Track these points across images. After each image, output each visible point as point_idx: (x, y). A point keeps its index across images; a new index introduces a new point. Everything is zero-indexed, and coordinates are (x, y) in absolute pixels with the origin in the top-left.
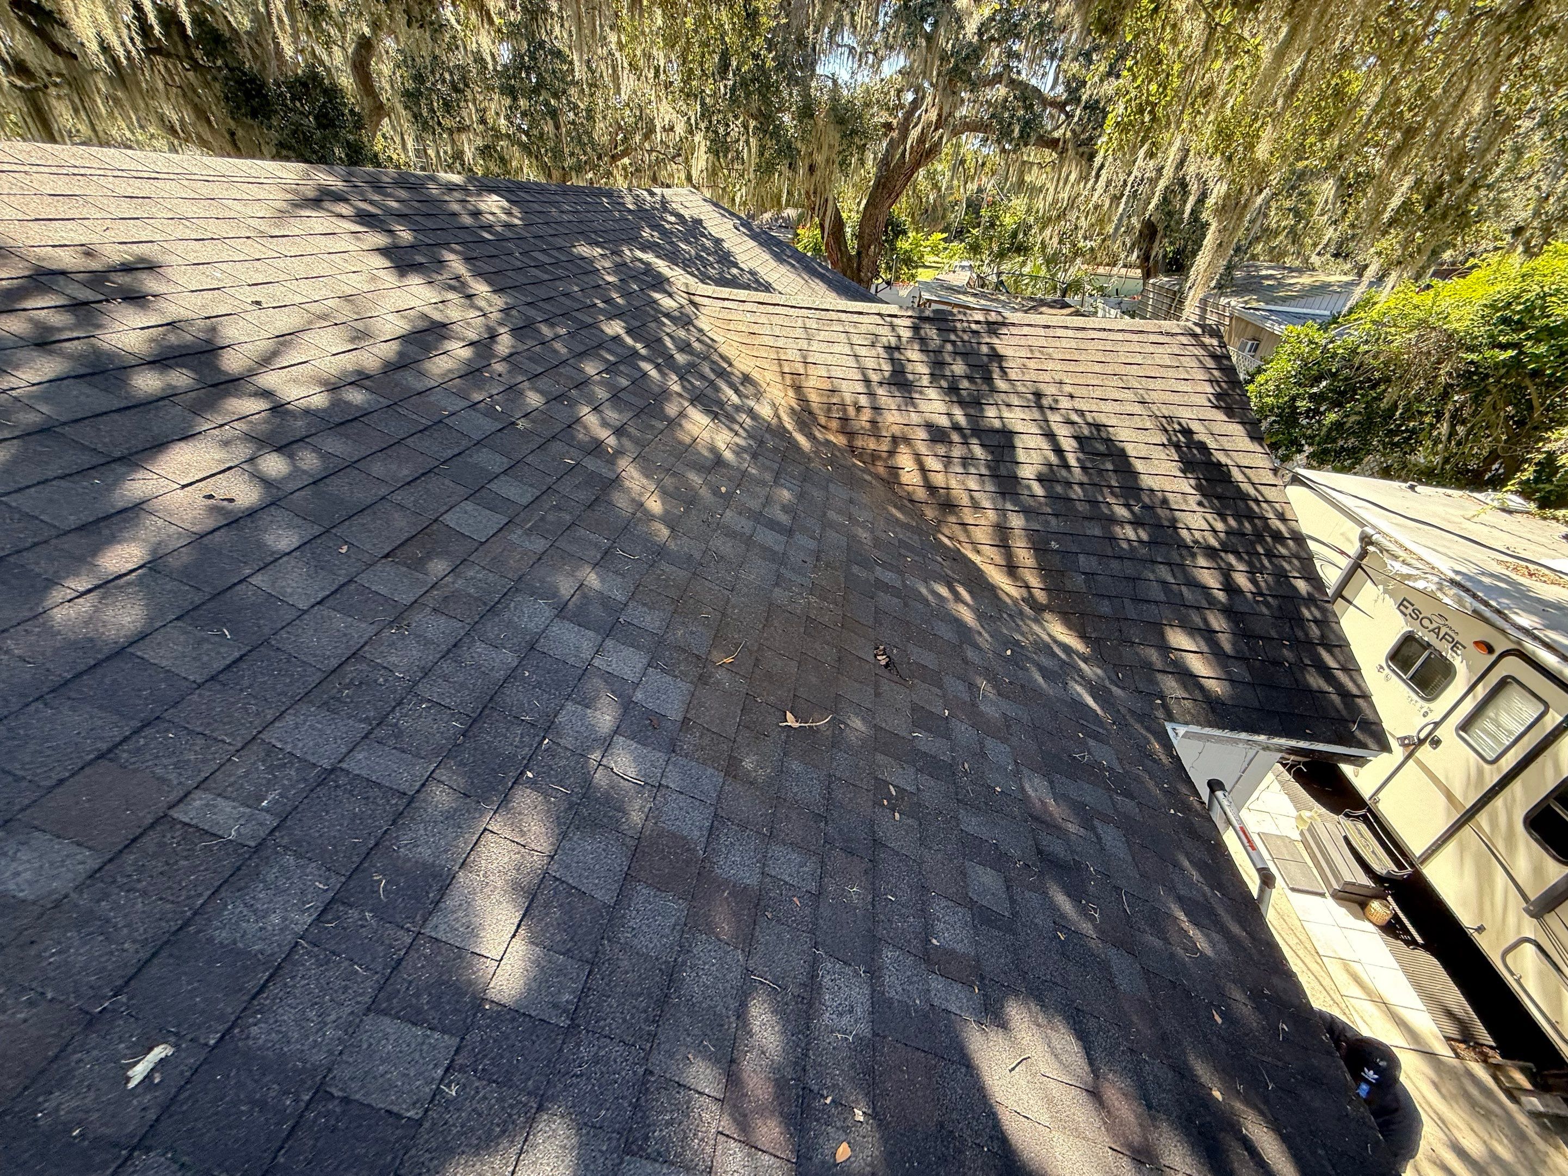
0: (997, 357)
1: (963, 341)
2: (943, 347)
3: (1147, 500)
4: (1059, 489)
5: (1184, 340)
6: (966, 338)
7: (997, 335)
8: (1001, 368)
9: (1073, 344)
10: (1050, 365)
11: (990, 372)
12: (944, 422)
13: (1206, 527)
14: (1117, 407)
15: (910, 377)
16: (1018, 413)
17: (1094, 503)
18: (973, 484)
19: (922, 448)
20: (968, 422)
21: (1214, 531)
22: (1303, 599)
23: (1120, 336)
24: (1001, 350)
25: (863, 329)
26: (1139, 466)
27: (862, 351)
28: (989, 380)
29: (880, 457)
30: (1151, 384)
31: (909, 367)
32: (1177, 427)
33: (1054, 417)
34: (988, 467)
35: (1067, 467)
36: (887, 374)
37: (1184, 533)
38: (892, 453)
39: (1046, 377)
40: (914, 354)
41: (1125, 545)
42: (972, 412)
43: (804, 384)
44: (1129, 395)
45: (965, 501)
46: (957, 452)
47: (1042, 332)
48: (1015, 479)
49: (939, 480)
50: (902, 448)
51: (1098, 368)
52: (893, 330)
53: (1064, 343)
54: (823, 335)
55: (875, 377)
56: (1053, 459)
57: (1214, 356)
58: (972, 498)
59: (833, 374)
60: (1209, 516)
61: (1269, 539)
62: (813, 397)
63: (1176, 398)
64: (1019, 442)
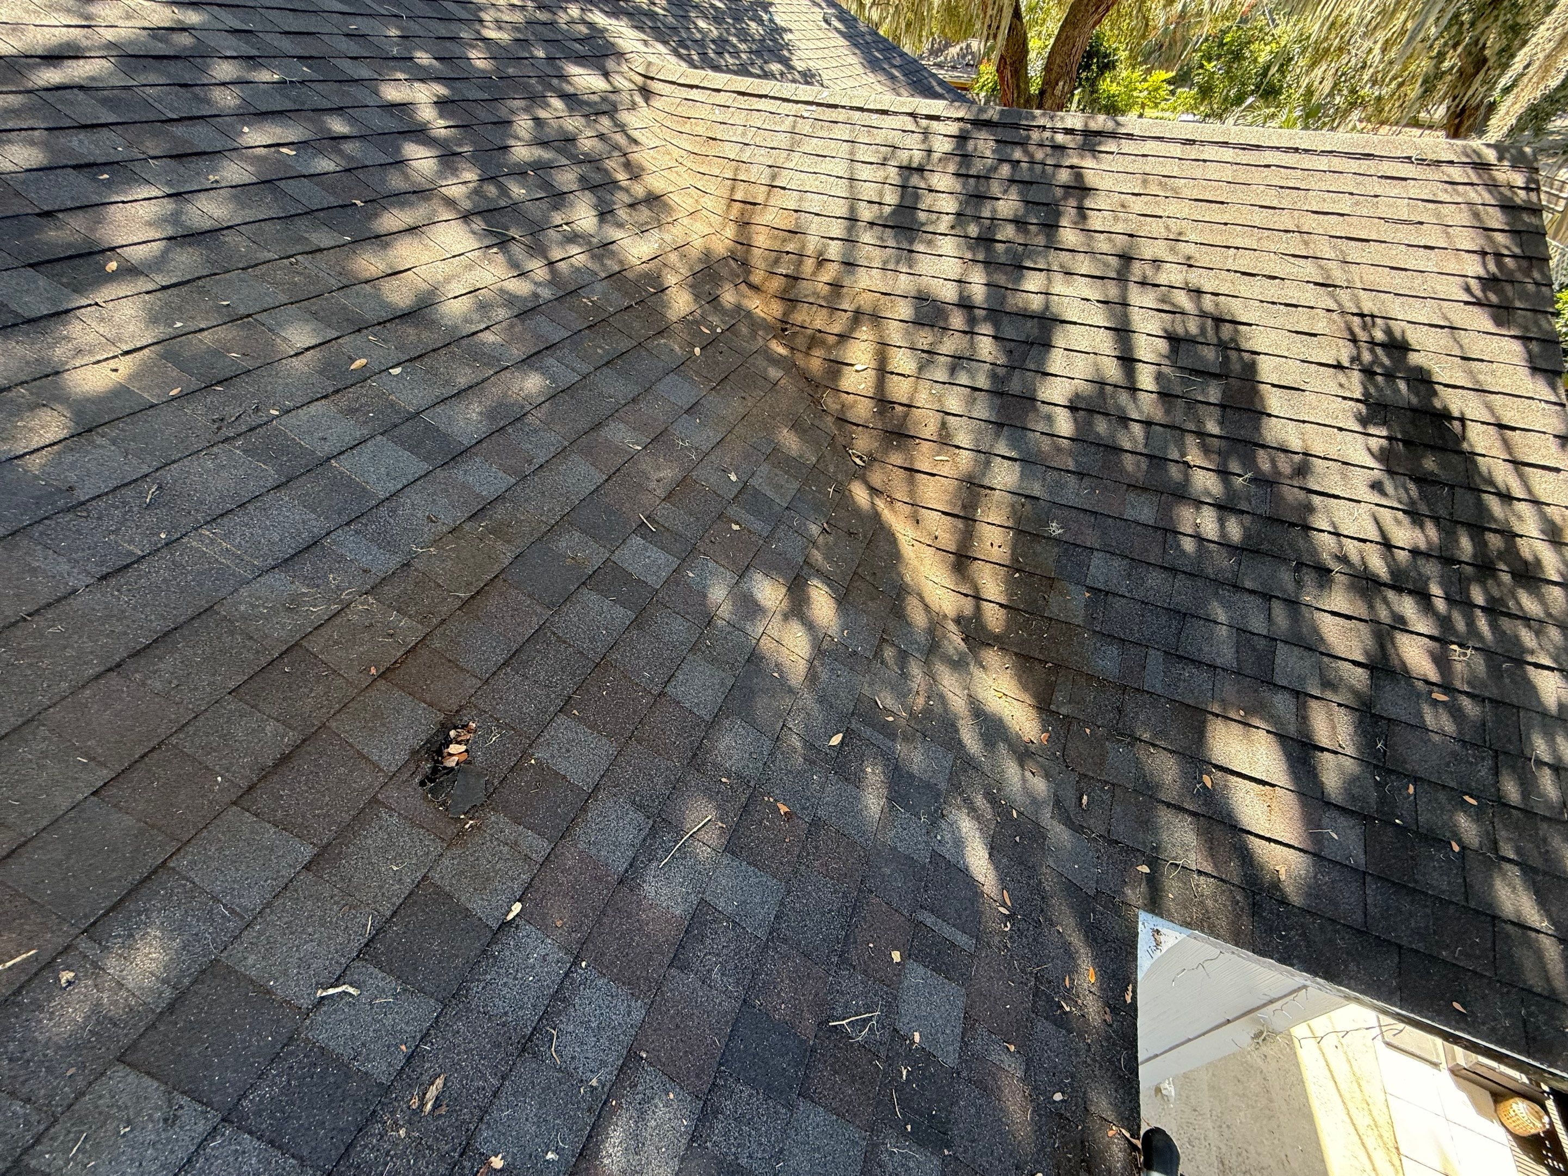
0: (1080, 189)
1: (1032, 162)
2: (994, 169)
3: (1265, 466)
4: (1101, 426)
5: (1456, 173)
6: (1039, 155)
7: (1094, 152)
8: (1081, 209)
9: (1228, 173)
10: (1173, 208)
11: (1059, 214)
12: (949, 293)
13: (1373, 534)
14: (1272, 291)
15: (922, 216)
16: (1084, 288)
17: (1157, 460)
18: (954, 402)
19: (895, 333)
20: (988, 297)
21: (1387, 545)
23: (1323, 163)
24: (1091, 179)
25: (880, 137)
26: (1275, 402)
27: (864, 172)
28: (1051, 227)
29: (823, 343)
30: (1354, 252)
31: (927, 201)
32: (1379, 335)
33: (1139, 298)
34: (993, 376)
35: (1133, 389)
36: (887, 210)
37: (1326, 542)
38: (843, 338)
39: (1156, 228)
40: (943, 180)
41: (1188, 545)
42: (1001, 279)
43: (757, 219)
44: (1309, 270)
45: (929, 428)
46: (950, 345)
47: (1176, 150)
48: (1029, 400)
49: (899, 389)
50: (865, 332)
51: (1259, 217)
52: (925, 139)
53: (1212, 171)
54: (811, 146)
55: (866, 213)
56: (1112, 371)
57: (1508, 207)
58: (944, 425)
59: (806, 206)
60: (1386, 516)
61: (1506, 578)
62: (761, 239)
63: (1399, 282)
64: (1061, 339)
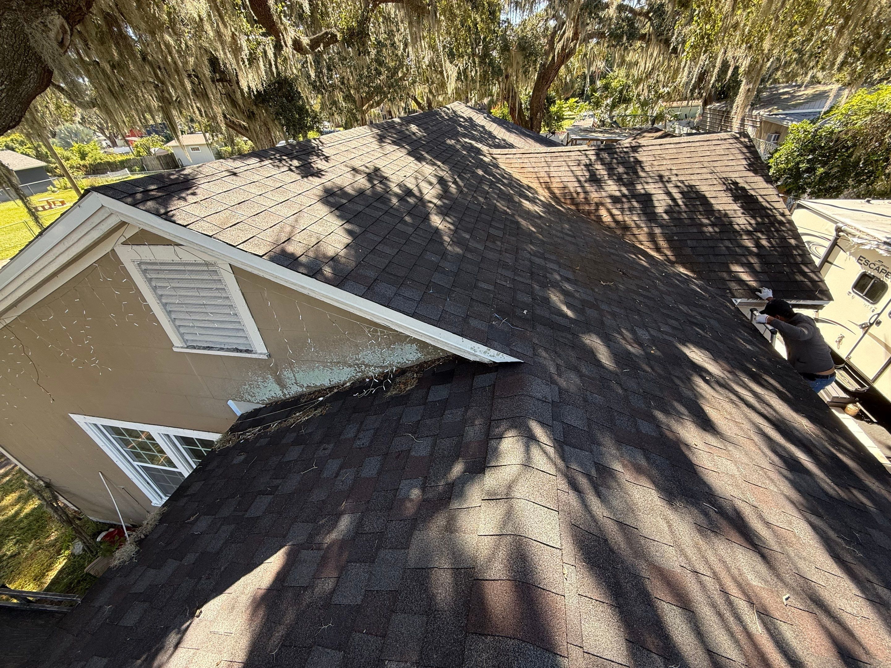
0: (638, 162)
1: (621, 157)
2: (611, 161)
3: (717, 215)
4: (675, 215)
5: (731, 141)
6: (622, 155)
7: (637, 152)
8: (641, 167)
9: (675, 151)
10: (665, 162)
11: (636, 170)
12: (618, 194)
13: (746, 222)
14: (699, 177)
15: (599, 177)
16: (652, 186)
17: (692, 219)
18: (635, 218)
19: (610, 206)
20: (629, 192)
21: (750, 224)
22: (793, 246)
23: (699, 144)
24: (640, 159)
25: (573, 158)
26: (712, 201)
27: (574, 168)
28: (636, 173)
29: (592, 213)
30: (715, 164)
31: (598, 172)
32: (730, 182)
33: (669, 185)
34: (641, 210)
35: (678, 205)
36: (587, 177)
37: (736, 227)
38: (597, 210)
39: (663, 168)
40: (599, 166)
41: (708, 234)
42: (630, 188)
43: (551, 186)
44: (704, 170)
45: (633, 225)
46: (626, 206)
47: (658, 147)
48: (655, 214)
49: (620, 218)
50: (601, 207)
51: (688, 160)
52: (587, 157)
53: (670, 151)
54: (555, 164)
55: (582, 179)
56: (670, 202)
57: (747, 147)
58: (636, 224)
59: (563, 180)
60: (748, 218)
61: (777, 225)
62: (557, 191)
63: (729, 169)
64: (654, 198)
